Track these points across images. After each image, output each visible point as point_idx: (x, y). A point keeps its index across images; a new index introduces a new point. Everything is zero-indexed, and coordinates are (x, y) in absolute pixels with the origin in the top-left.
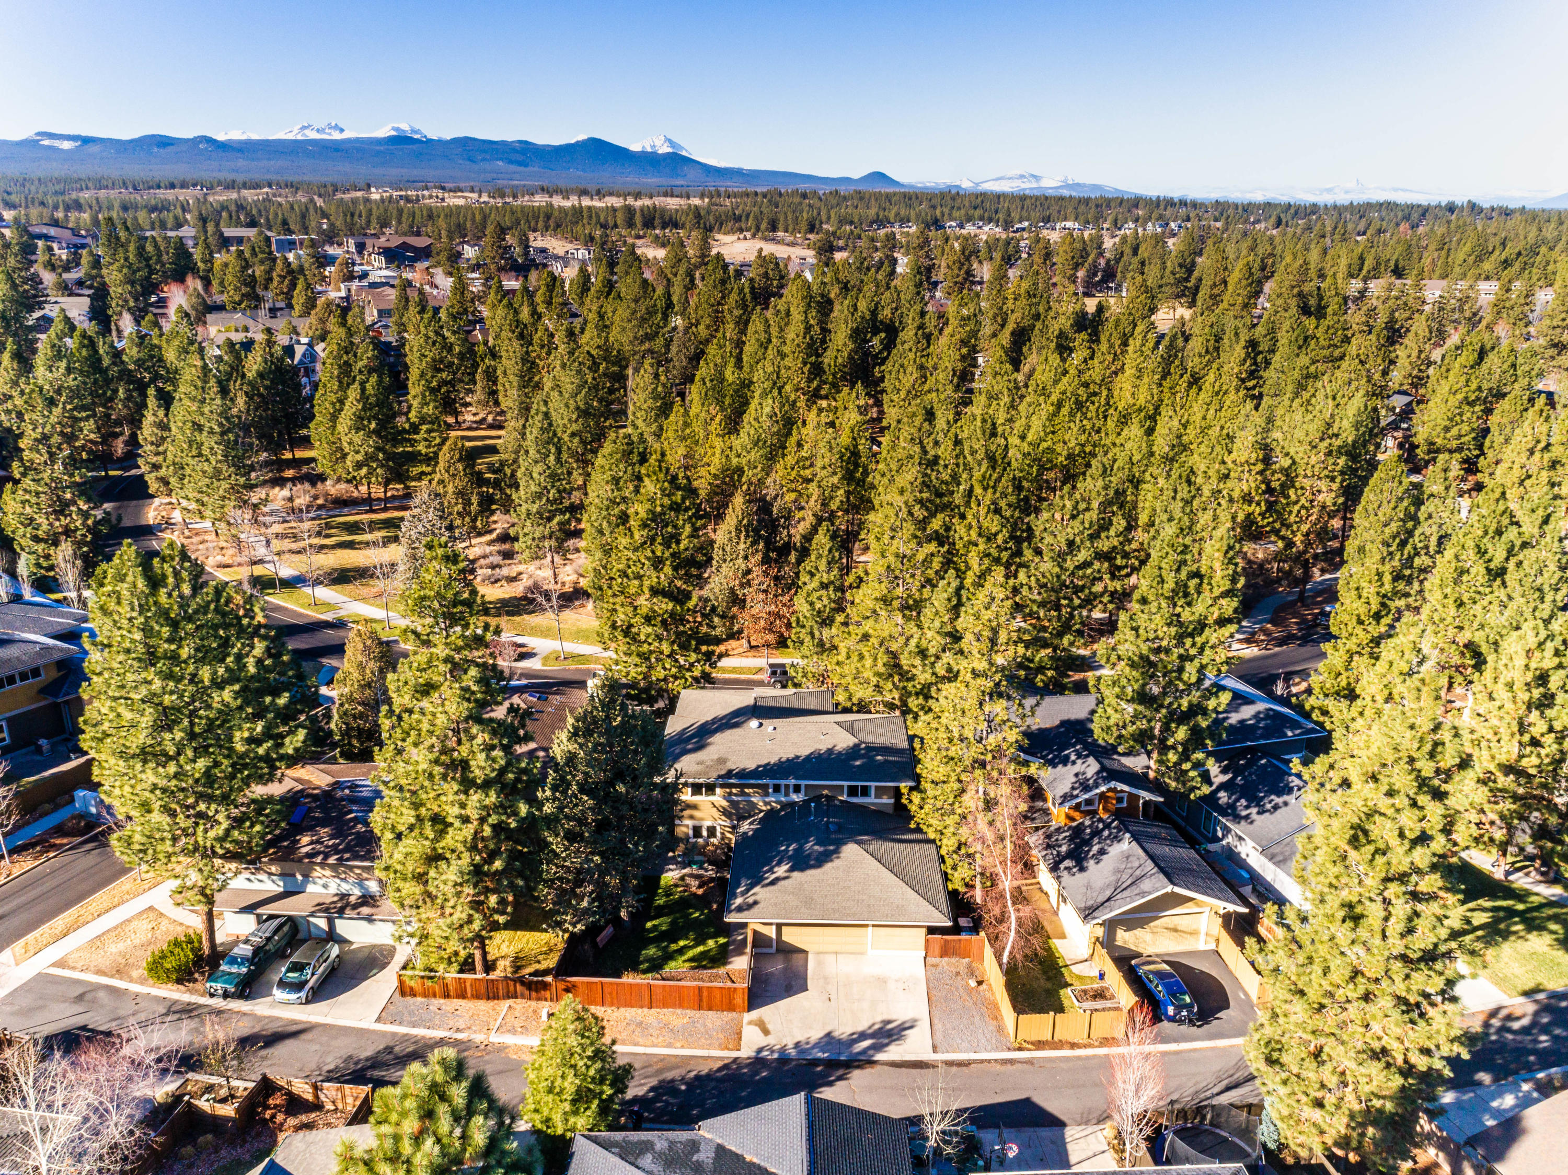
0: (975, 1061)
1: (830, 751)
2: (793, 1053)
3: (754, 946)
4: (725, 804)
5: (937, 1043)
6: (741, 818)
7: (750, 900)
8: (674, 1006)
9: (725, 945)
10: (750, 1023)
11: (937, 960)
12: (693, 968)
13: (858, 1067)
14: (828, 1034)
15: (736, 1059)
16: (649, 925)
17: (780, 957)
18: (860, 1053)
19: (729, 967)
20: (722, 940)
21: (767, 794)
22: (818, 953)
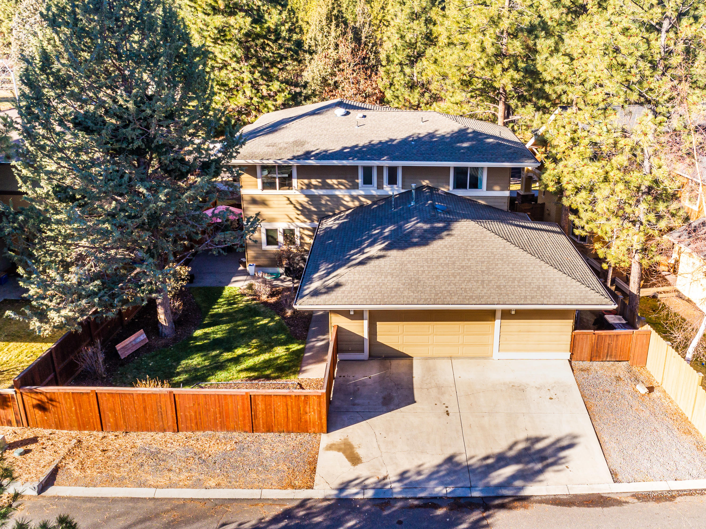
0: (681, 493)
1: (431, 135)
2: (397, 487)
3: (337, 350)
4: (303, 199)
5: (616, 467)
6: (323, 217)
7: (331, 282)
8: (214, 427)
9: (298, 354)
10: (330, 447)
11: (586, 364)
12: (250, 379)
13: (502, 506)
14: (450, 459)
15: (303, 503)
16: (198, 333)
17: (375, 364)
18: (501, 486)
19: (302, 376)
20: (295, 347)
21: (355, 186)
22: (427, 358)
